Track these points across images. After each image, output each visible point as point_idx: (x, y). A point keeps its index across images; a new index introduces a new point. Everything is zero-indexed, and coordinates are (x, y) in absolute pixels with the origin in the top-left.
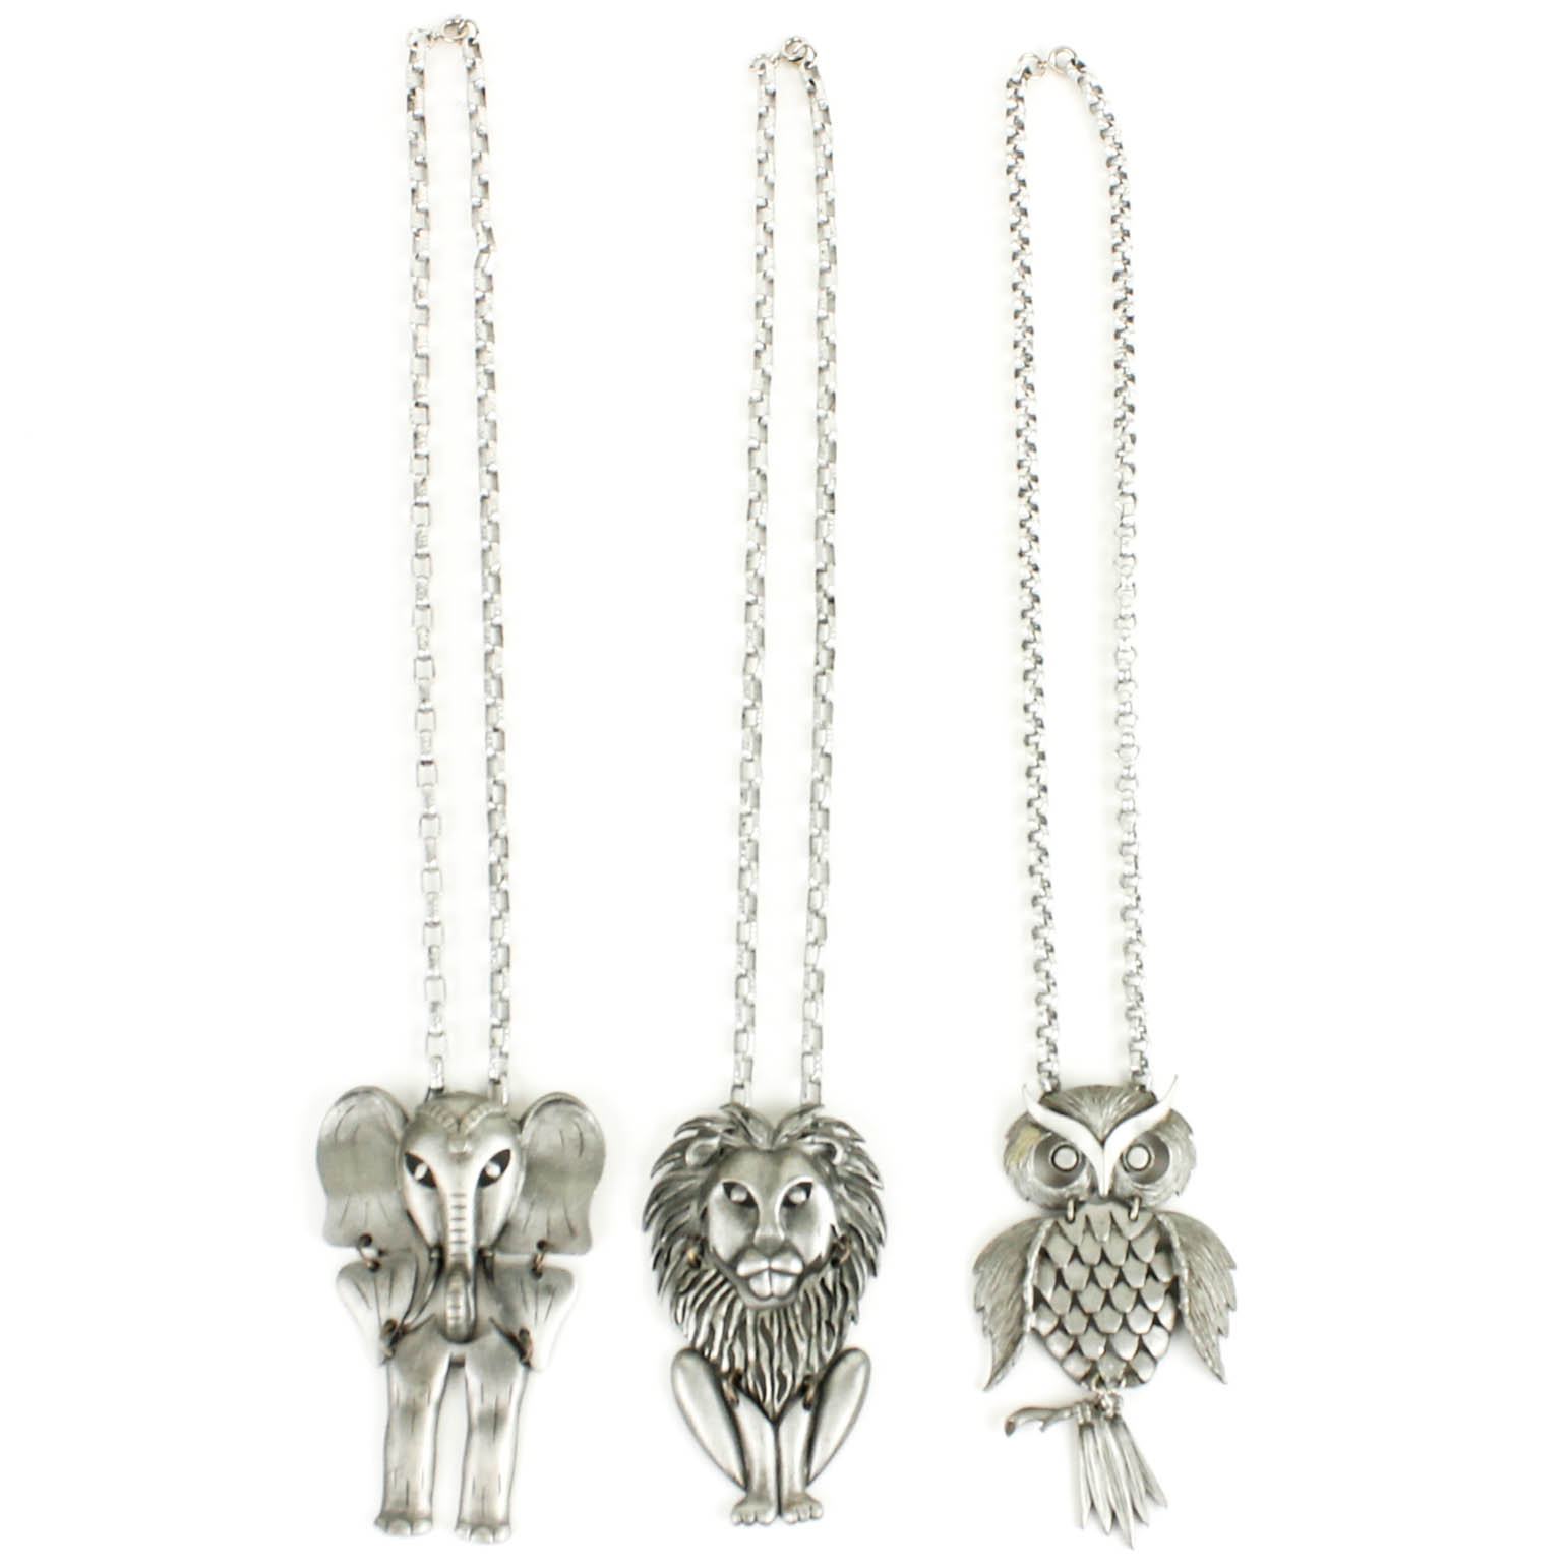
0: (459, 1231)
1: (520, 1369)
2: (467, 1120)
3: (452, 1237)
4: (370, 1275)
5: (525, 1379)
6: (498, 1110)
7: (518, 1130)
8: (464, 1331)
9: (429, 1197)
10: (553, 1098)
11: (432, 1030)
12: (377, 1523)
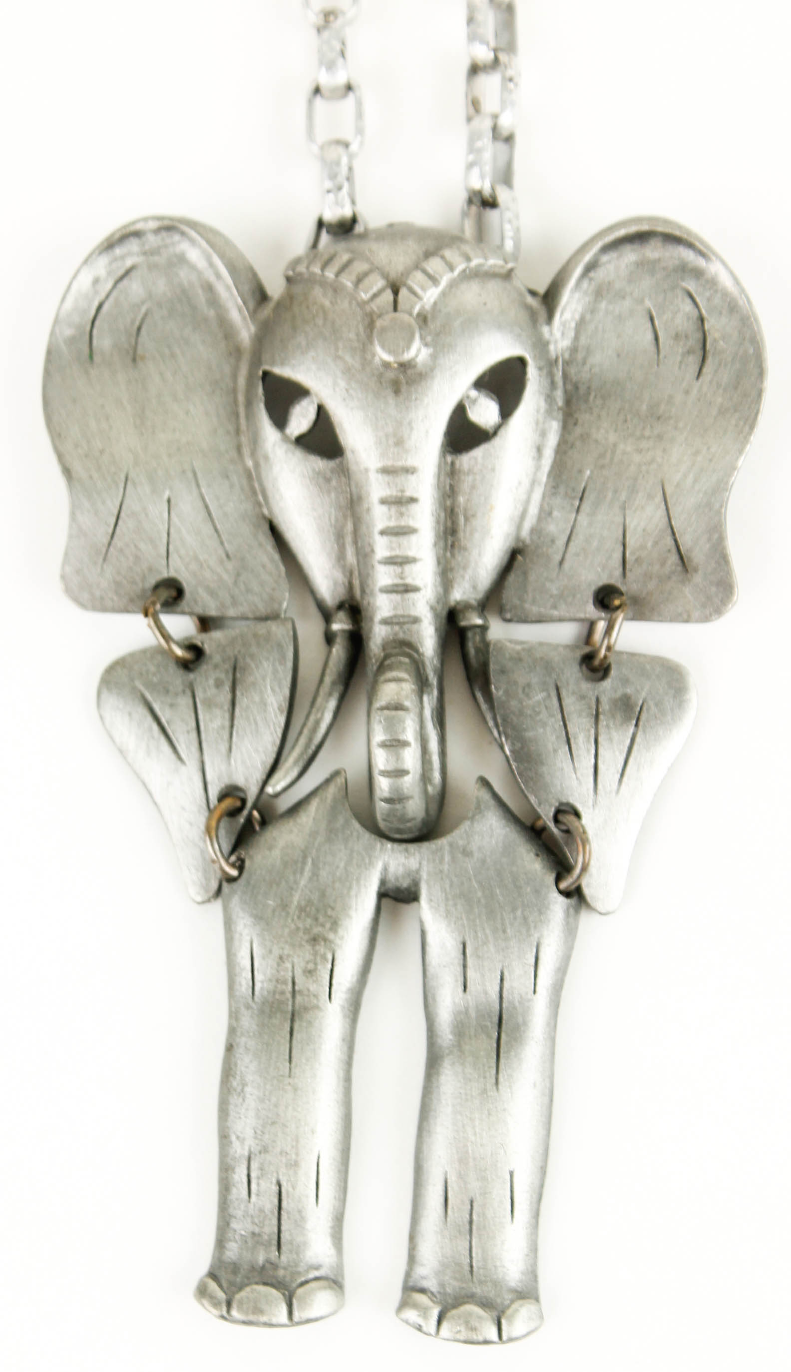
0: (399, 562)
1: (558, 904)
2: (416, 280)
3: (383, 576)
4: (177, 678)
5: (571, 932)
6: (493, 262)
7: (542, 314)
8: (415, 808)
9: (322, 481)
10: (633, 229)
11: (325, 79)
12: (202, 1292)
